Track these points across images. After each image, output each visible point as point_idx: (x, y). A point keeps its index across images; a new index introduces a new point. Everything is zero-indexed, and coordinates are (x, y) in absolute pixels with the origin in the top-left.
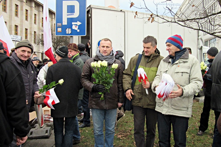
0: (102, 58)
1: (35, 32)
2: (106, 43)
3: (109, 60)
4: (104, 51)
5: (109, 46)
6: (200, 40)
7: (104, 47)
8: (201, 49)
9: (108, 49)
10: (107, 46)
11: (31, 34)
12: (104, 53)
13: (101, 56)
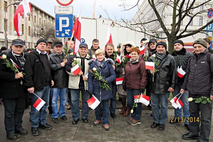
1: (29, 27)
11: (26, 28)
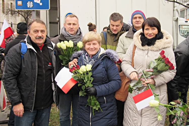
0: (68, 38)
1: (3, 1)
2: (73, 20)
3: (76, 40)
4: (70, 29)
5: (76, 23)
6: (175, 12)
7: (70, 24)
8: (177, 20)
9: (75, 27)
10: (74, 23)
12: (71, 32)
13: (68, 35)
